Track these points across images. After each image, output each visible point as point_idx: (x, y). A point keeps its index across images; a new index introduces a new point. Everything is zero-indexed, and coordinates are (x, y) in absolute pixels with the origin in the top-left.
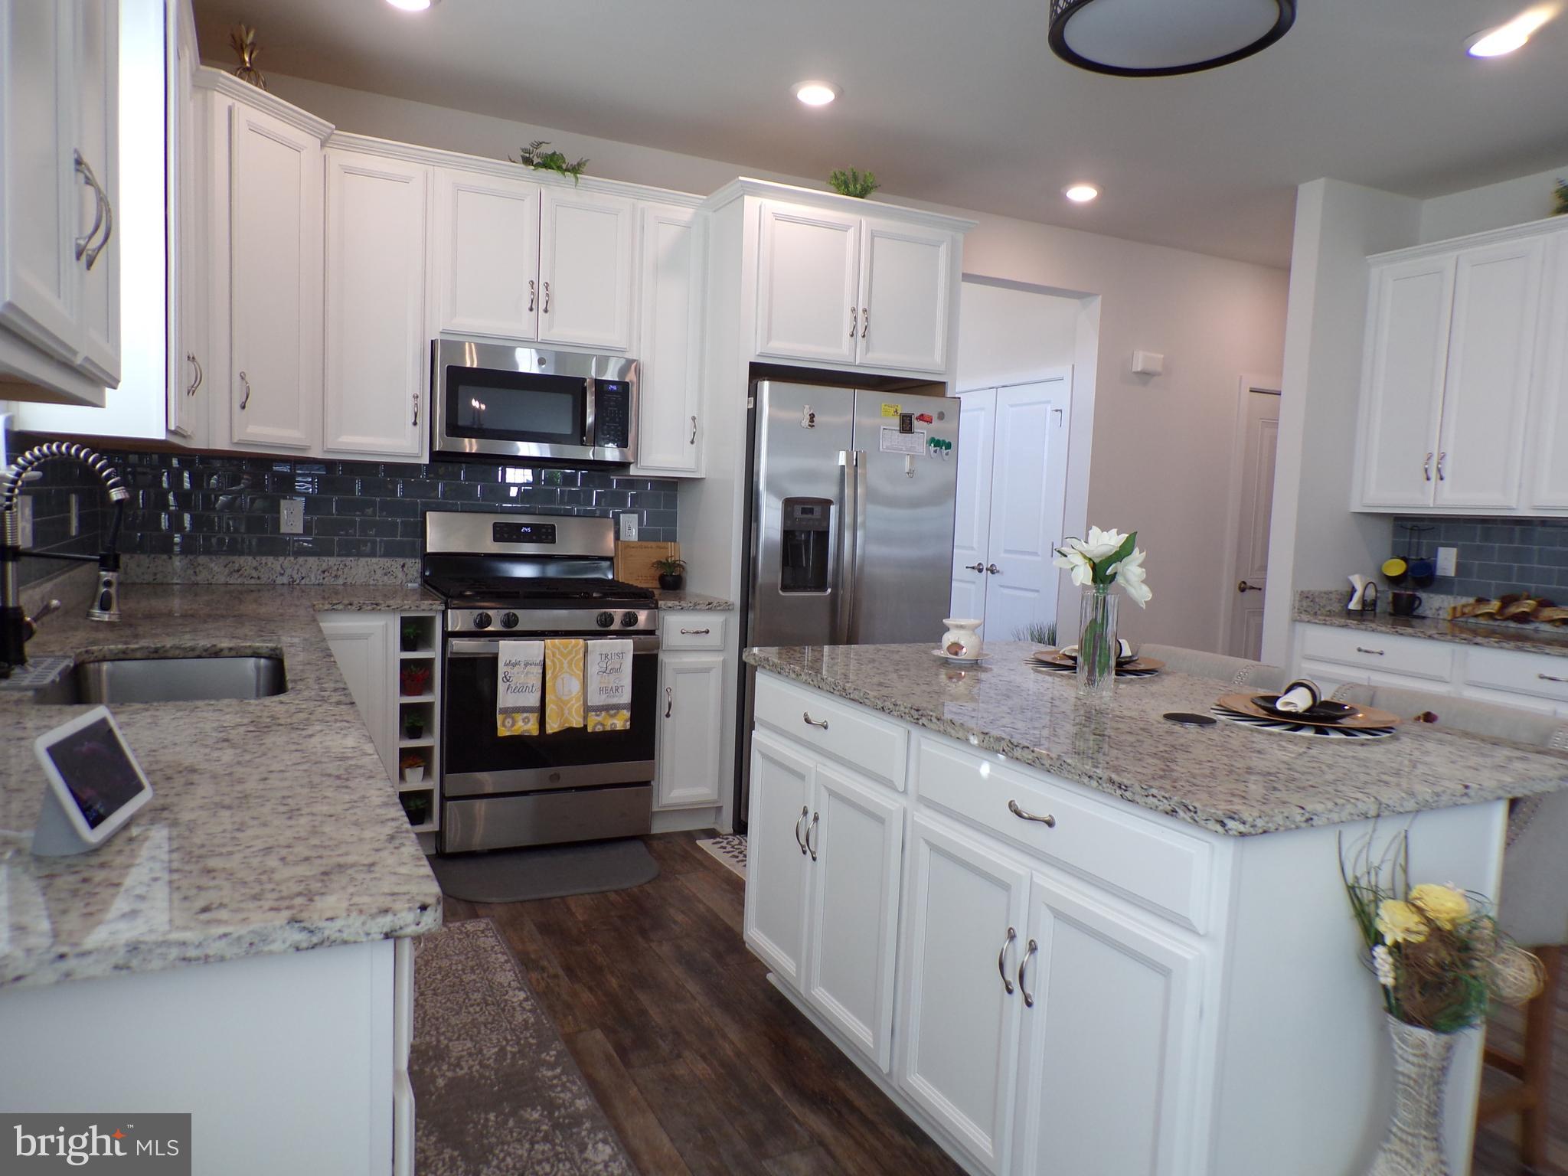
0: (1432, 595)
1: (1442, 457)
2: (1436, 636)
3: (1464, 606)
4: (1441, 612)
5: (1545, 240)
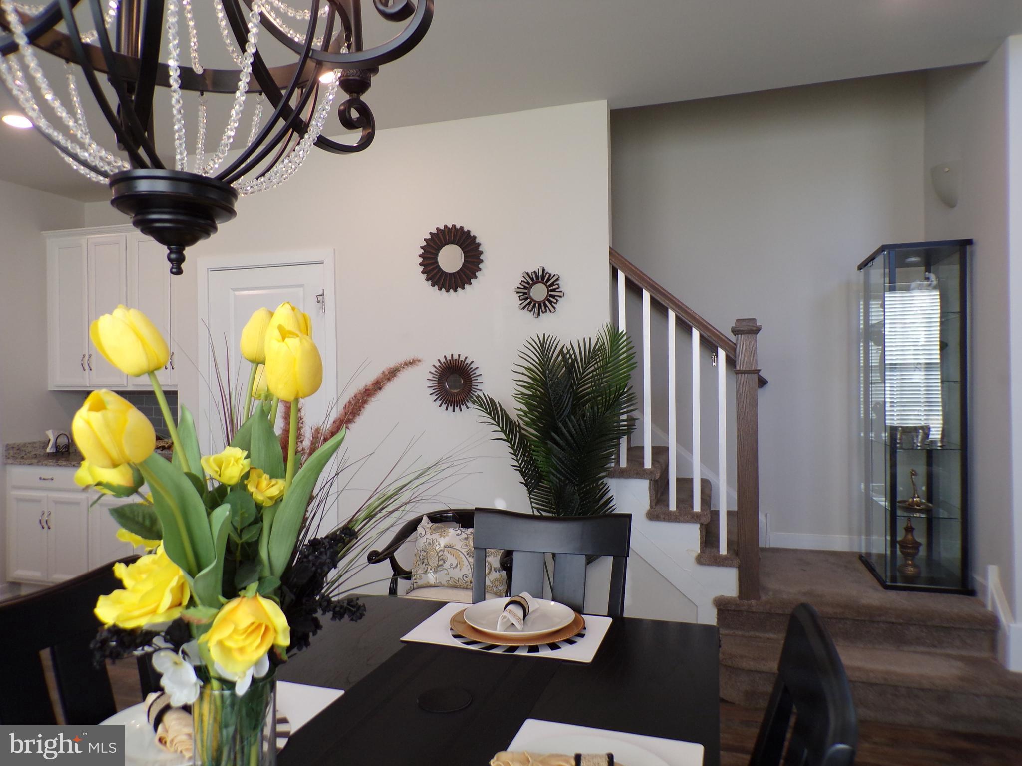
1: (90, 356)
5: (126, 238)
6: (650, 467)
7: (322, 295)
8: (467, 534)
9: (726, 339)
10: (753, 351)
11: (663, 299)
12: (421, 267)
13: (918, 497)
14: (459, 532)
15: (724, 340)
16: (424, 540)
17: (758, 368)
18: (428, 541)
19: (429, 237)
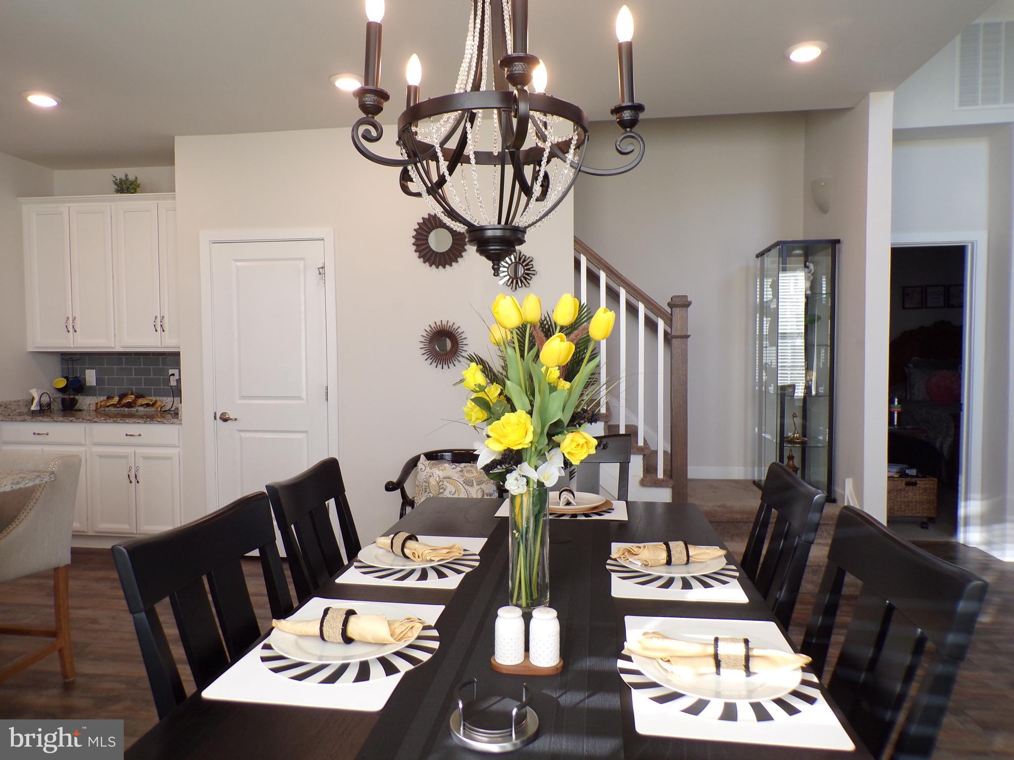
0: (85, 397)
1: (74, 319)
2: (75, 420)
3: (101, 402)
4: (91, 406)
5: (111, 206)
6: (605, 412)
7: (322, 268)
8: (462, 468)
9: (664, 311)
10: (685, 320)
11: (616, 278)
12: (413, 246)
13: (798, 433)
14: (454, 466)
15: (663, 312)
16: (425, 474)
17: (689, 334)
18: (428, 474)
19: (422, 221)
